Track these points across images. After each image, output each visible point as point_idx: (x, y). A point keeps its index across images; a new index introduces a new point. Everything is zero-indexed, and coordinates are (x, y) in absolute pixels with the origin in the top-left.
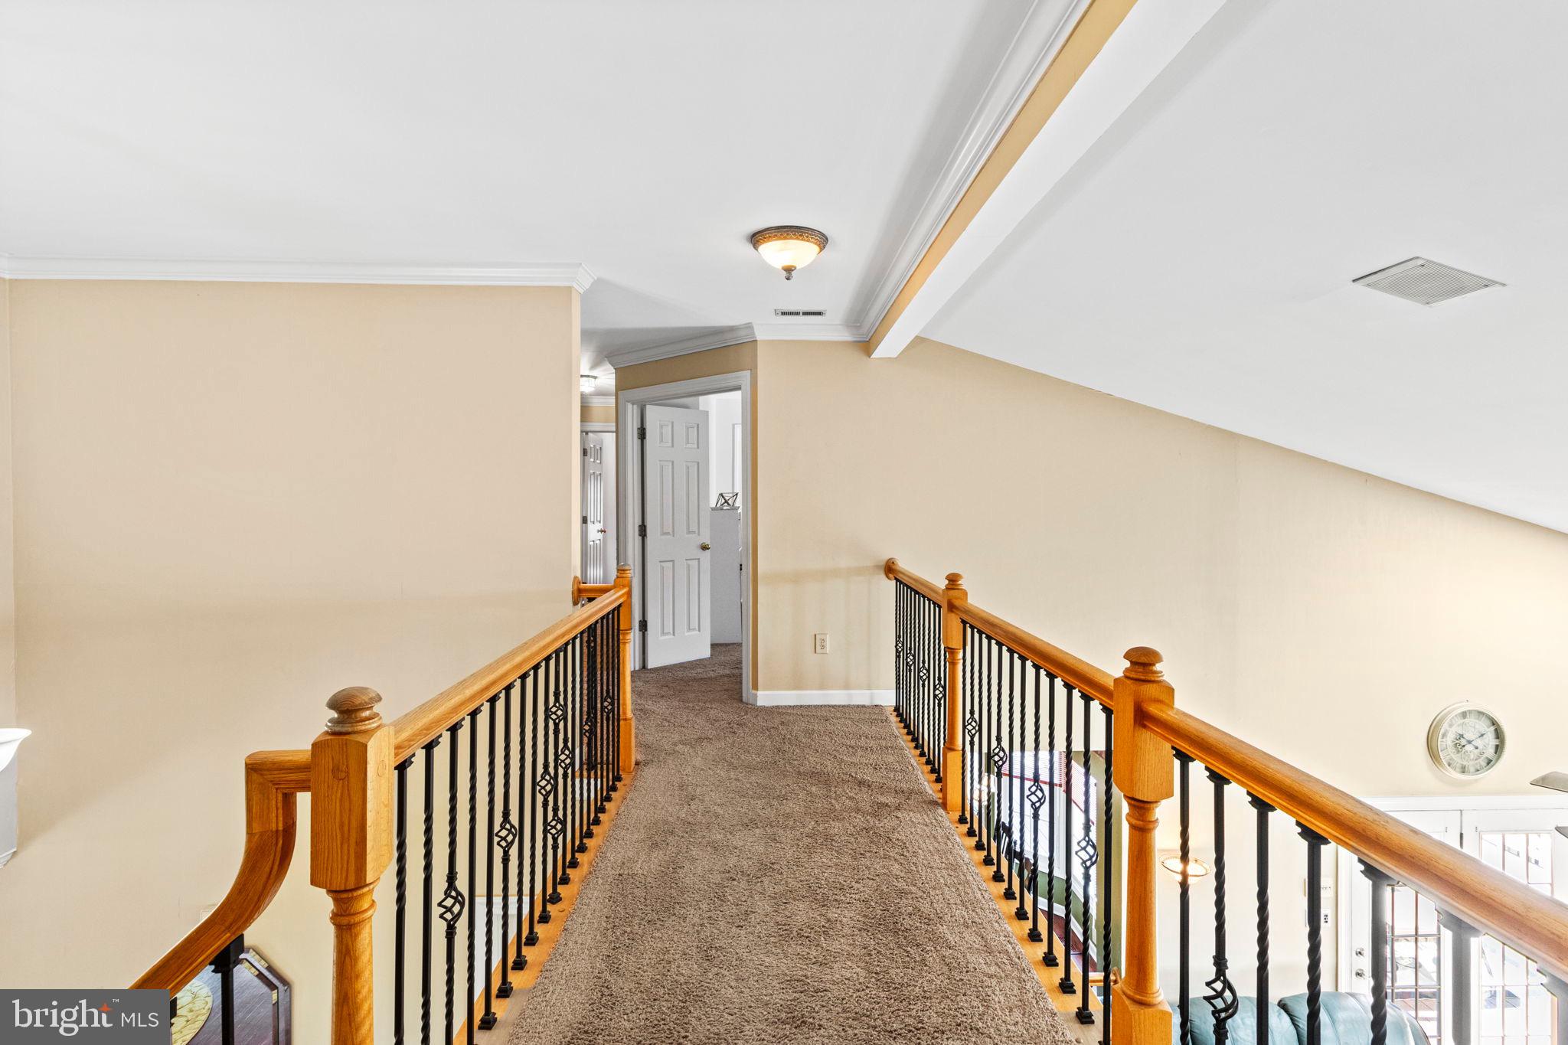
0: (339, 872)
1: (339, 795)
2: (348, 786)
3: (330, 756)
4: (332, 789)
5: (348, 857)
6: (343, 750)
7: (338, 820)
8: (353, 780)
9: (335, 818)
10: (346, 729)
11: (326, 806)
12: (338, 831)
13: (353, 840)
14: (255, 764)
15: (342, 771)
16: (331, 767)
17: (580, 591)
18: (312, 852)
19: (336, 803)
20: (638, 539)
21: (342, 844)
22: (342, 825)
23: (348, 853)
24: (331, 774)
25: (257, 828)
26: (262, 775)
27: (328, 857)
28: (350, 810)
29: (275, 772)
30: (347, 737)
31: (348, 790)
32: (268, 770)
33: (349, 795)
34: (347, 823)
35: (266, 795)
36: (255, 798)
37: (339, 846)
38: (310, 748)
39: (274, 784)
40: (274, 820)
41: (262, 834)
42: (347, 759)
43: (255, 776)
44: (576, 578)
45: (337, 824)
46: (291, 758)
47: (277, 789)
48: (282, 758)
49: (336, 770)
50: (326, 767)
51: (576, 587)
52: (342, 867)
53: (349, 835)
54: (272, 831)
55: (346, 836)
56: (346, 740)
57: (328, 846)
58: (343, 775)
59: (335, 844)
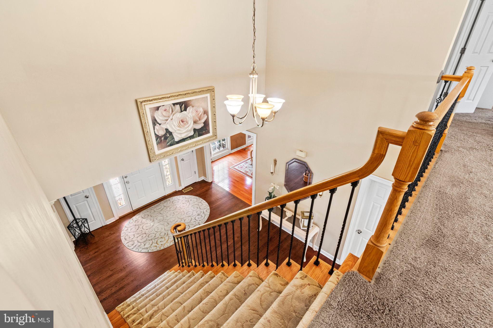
0: (404, 175)
1: (413, 151)
2: (418, 149)
3: (414, 136)
4: (411, 148)
5: (409, 172)
6: (421, 135)
7: (409, 159)
8: (421, 147)
9: (408, 158)
10: (424, 128)
11: (407, 153)
12: (408, 162)
13: (413, 167)
14: (382, 131)
15: (417, 143)
16: (413, 140)
17: (442, 77)
18: (395, 166)
19: (411, 153)
20: (459, 55)
21: (408, 167)
22: (410, 161)
23: (410, 171)
24: (412, 143)
25: (376, 151)
26: (383, 135)
27: (401, 169)
28: (416, 157)
29: (388, 136)
30: (424, 131)
31: (418, 150)
32: (386, 134)
33: (417, 152)
34: (413, 161)
35: (382, 142)
36: (379, 142)
37: (407, 167)
38: (407, 131)
39: (386, 140)
40: (383, 151)
41: (377, 154)
42: (421, 139)
43: (381, 135)
44: (442, 71)
45: (409, 160)
46: (395, 133)
47: (387, 141)
48: (392, 132)
49: (415, 142)
50: (411, 140)
51: (441, 75)
52: (406, 174)
53: (412, 165)
54: (381, 154)
55: (411, 165)
56: (424, 132)
57: (403, 166)
58: (417, 144)
59: (405, 166)
